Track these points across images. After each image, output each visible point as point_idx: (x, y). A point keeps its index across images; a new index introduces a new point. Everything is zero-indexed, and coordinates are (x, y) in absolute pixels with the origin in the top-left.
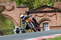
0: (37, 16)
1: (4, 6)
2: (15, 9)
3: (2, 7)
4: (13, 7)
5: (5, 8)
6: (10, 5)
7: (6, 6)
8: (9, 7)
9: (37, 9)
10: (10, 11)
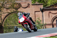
0: (51, 13)
1: (20, 4)
2: (31, 6)
3: (18, 5)
4: (28, 4)
5: (21, 6)
6: (25, 3)
7: (22, 3)
8: (24, 5)
9: (51, 6)
10: (25, 8)
